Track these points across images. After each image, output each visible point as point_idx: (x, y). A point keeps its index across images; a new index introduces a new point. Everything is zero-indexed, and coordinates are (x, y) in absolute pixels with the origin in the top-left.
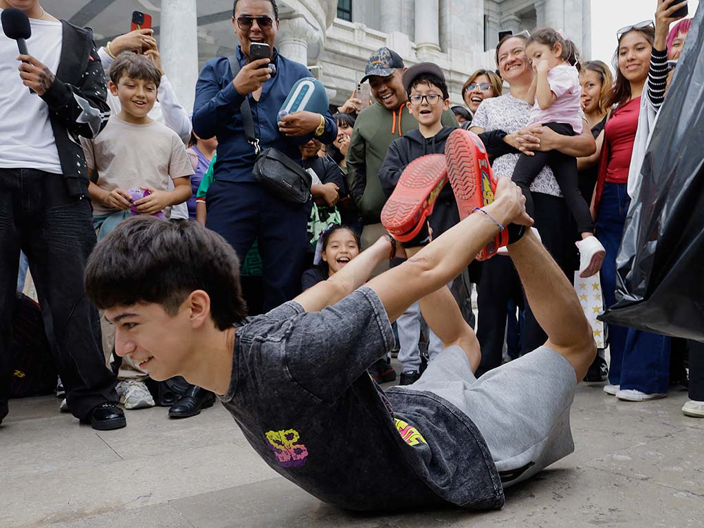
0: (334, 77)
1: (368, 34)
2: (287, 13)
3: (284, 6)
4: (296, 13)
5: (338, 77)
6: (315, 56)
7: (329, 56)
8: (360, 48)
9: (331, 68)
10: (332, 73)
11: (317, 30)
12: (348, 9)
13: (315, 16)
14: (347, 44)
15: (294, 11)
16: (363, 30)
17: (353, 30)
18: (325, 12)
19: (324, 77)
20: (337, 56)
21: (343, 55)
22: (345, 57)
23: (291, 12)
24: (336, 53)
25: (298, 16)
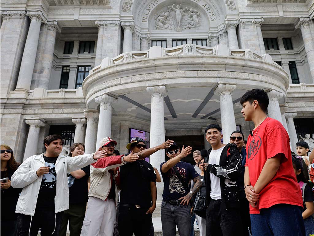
0: (295, 107)
1: (307, 86)
2: (268, 90)
3: (266, 88)
4: (271, 89)
5: (296, 107)
6: (283, 102)
7: (290, 100)
8: (304, 93)
9: (293, 104)
10: (293, 106)
11: (281, 92)
12: (297, 78)
13: (280, 87)
14: (298, 93)
15: (270, 88)
16: (304, 85)
17: (300, 87)
18: (284, 84)
19: (290, 108)
20: (295, 99)
21: (297, 97)
22: (298, 98)
23: (269, 89)
24: (294, 98)
25: (272, 90)
